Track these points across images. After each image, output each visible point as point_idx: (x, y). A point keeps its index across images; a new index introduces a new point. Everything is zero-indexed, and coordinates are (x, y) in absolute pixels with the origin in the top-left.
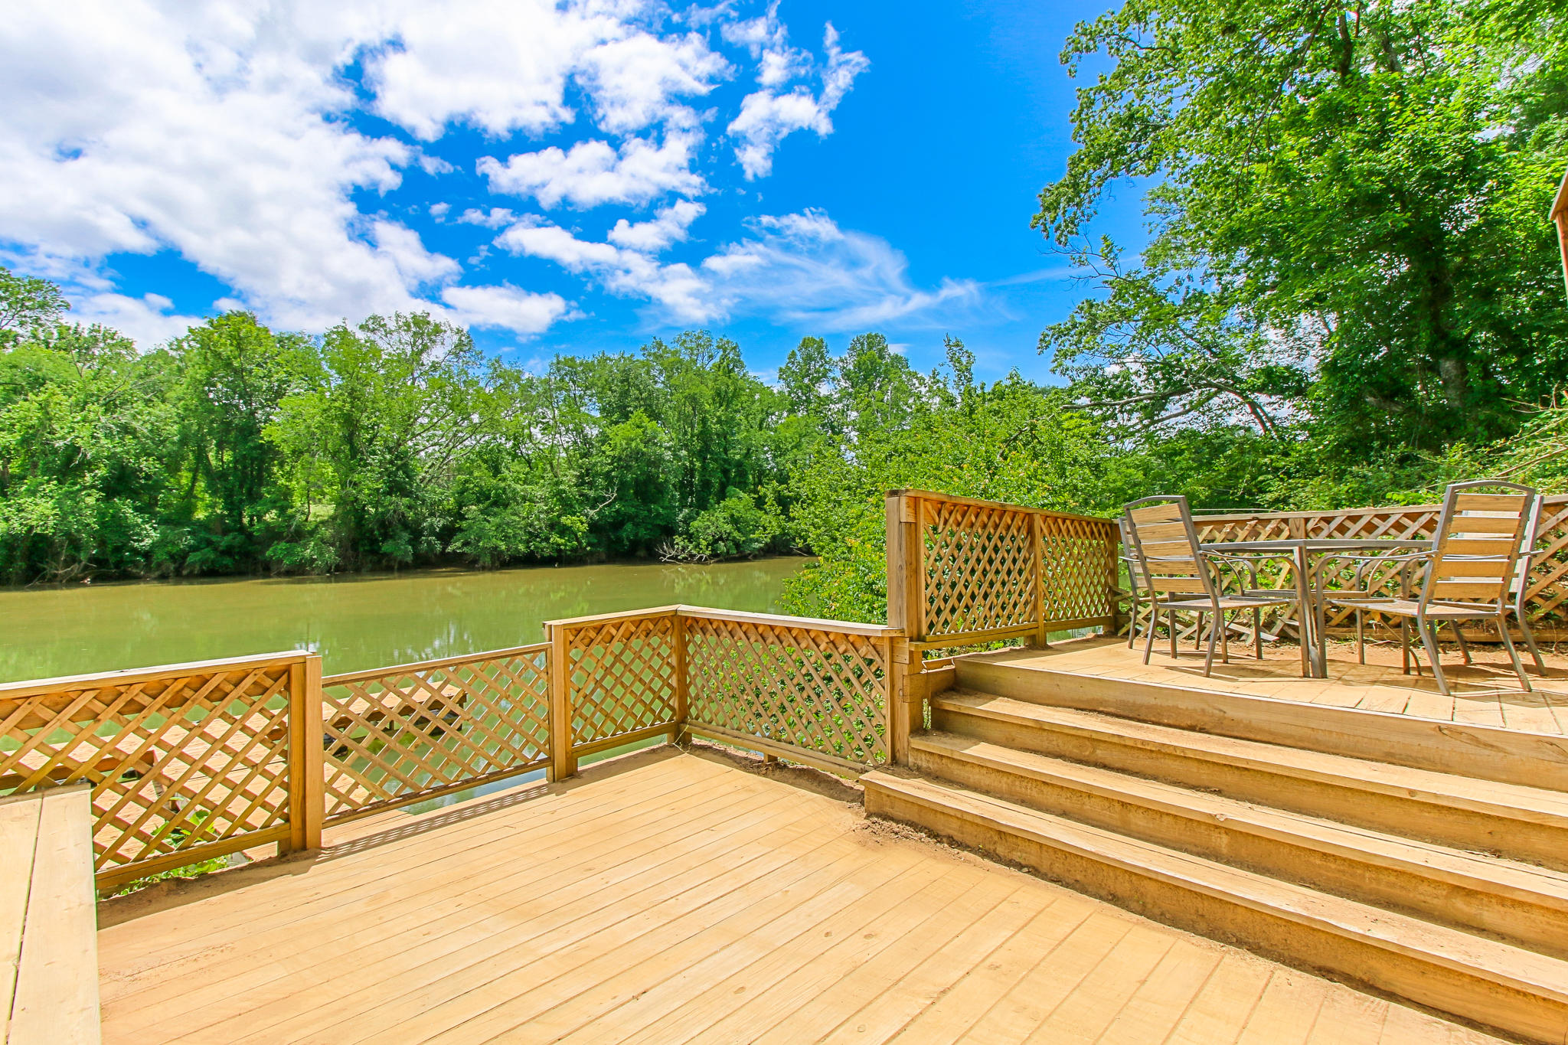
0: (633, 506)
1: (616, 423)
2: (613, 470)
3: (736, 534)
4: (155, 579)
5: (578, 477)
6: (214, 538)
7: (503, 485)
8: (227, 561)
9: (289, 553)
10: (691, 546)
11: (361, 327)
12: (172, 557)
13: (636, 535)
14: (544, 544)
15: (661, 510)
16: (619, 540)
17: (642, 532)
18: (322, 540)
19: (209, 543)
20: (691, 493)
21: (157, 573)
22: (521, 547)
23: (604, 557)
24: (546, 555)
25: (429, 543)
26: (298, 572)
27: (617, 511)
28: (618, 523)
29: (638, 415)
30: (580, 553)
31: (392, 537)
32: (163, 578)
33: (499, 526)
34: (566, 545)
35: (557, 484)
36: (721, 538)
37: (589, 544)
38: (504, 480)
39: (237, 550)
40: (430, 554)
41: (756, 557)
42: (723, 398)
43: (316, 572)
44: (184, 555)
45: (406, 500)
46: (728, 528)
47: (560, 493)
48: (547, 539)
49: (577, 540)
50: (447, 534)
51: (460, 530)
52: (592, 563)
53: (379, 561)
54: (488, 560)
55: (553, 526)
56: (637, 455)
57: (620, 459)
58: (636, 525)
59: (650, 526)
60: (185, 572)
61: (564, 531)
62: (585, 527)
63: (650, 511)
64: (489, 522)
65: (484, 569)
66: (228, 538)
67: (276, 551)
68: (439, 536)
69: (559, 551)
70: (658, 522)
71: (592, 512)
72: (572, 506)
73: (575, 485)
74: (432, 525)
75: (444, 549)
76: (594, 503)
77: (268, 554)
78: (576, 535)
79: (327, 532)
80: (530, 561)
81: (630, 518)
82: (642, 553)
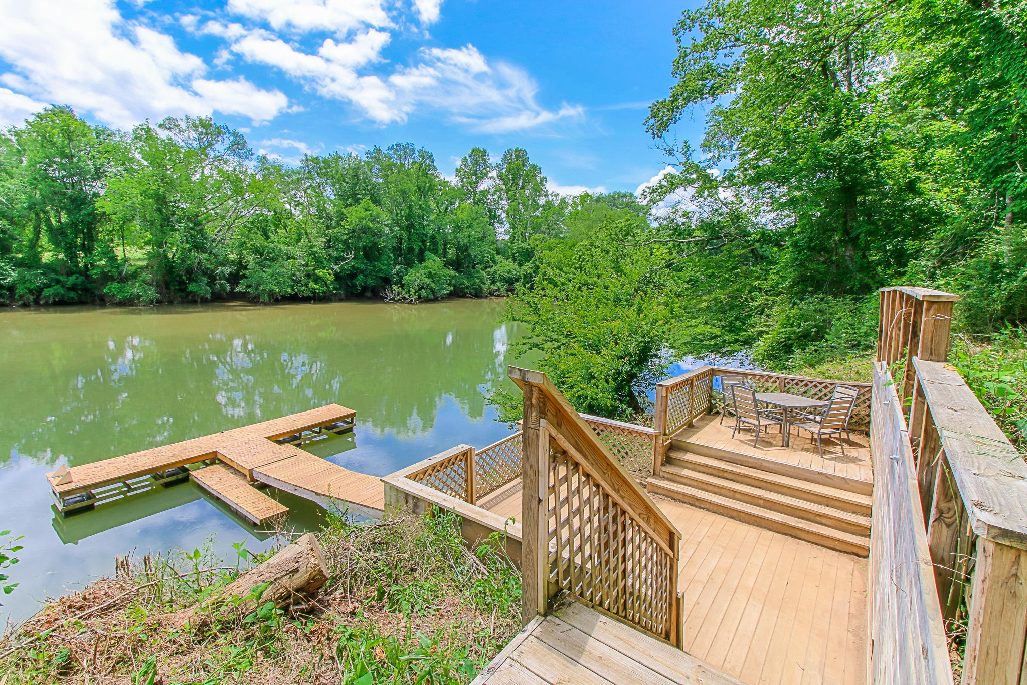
0: (363, 264)
1: (350, 205)
2: (349, 239)
3: (433, 285)
4: (19, 306)
5: (325, 243)
6: (62, 278)
7: (272, 246)
8: (73, 294)
9: (121, 290)
10: (403, 292)
11: (161, 126)
12: (31, 291)
13: (365, 283)
14: (304, 288)
15: (382, 267)
16: (354, 286)
17: (370, 281)
18: (144, 281)
19: (58, 282)
20: (400, 255)
21: (20, 303)
22: (289, 290)
23: (343, 296)
24: (306, 295)
25: (221, 285)
26: (128, 303)
27: (353, 267)
28: (353, 275)
29: (366, 201)
30: (328, 294)
31: (194, 280)
32: (25, 306)
33: (273, 275)
34: (319, 289)
35: (311, 247)
36: (423, 287)
37: (335, 288)
38: (273, 242)
39: (79, 287)
40: (223, 292)
41: (442, 298)
42: (422, 192)
43: (143, 303)
44: (40, 290)
45: (206, 256)
46: (428, 280)
47: (313, 253)
48: (306, 285)
49: (327, 286)
50: (234, 278)
51: (244, 276)
52: (336, 301)
53: (187, 296)
54: (266, 298)
55: (308, 275)
56: (365, 230)
57: (354, 231)
58: (366, 276)
59: (374, 277)
60: (41, 302)
61: (317, 279)
62: (332, 278)
63: (374, 267)
64: (265, 272)
65: (265, 304)
66: (72, 279)
67: (111, 288)
68: (228, 280)
69: (314, 293)
70: (380, 274)
71: (336, 267)
72: (322, 263)
73: (324, 249)
74: (222, 272)
75: (233, 289)
76: (337, 260)
77: (105, 291)
78: (326, 283)
79: (148, 276)
80: (294, 299)
81: (362, 272)
82: (368, 294)
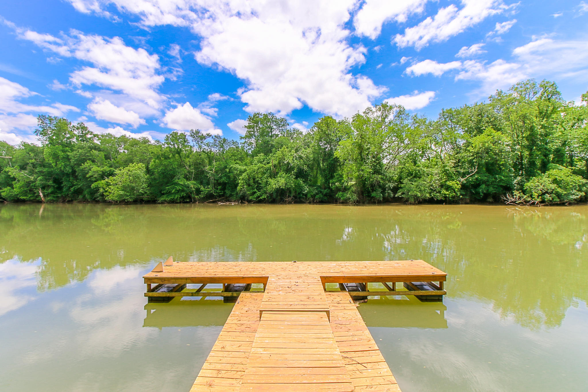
0: (485, 176)
1: (475, 136)
2: (474, 159)
3: (559, 190)
4: (308, 203)
5: (455, 163)
6: (322, 190)
7: (418, 169)
8: (326, 198)
9: (343, 196)
10: (525, 197)
12: (312, 196)
13: (488, 190)
14: (438, 194)
15: (503, 178)
16: (478, 193)
17: (491, 189)
18: (352, 191)
19: (321, 192)
20: (521, 169)
21: (308, 201)
22: (428, 195)
23: (468, 201)
24: (439, 199)
25: (388, 193)
26: (345, 202)
27: (477, 179)
28: (477, 185)
29: (489, 130)
30: (456, 199)
31: (375, 191)
32: (310, 203)
33: (417, 186)
34: (449, 195)
35: (444, 167)
36: (547, 192)
37: (461, 194)
38: (419, 166)
39: (328, 195)
40: (389, 198)
41: (570, 204)
43: (351, 202)
44: (315, 195)
45: (380, 176)
46: (553, 186)
47: (445, 171)
48: (440, 192)
49: (455, 192)
50: (395, 190)
51: (401, 188)
52: (462, 204)
53: (371, 200)
54: (412, 200)
55: (442, 186)
56: (487, 151)
57: (478, 153)
58: (488, 185)
59: (496, 186)
60: (315, 201)
61: (448, 188)
62: (459, 186)
63: (496, 178)
64: (413, 184)
65: (411, 204)
66: (326, 190)
67: (339, 195)
68: (392, 190)
69: (445, 197)
70: (501, 184)
71: (462, 180)
72: (452, 177)
73: (454, 167)
74: (389, 186)
75: (394, 196)
76: (464, 175)
77: (337, 196)
78: (454, 190)
79: (354, 189)
80: (431, 201)
81: (484, 182)
82: (491, 200)
